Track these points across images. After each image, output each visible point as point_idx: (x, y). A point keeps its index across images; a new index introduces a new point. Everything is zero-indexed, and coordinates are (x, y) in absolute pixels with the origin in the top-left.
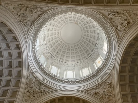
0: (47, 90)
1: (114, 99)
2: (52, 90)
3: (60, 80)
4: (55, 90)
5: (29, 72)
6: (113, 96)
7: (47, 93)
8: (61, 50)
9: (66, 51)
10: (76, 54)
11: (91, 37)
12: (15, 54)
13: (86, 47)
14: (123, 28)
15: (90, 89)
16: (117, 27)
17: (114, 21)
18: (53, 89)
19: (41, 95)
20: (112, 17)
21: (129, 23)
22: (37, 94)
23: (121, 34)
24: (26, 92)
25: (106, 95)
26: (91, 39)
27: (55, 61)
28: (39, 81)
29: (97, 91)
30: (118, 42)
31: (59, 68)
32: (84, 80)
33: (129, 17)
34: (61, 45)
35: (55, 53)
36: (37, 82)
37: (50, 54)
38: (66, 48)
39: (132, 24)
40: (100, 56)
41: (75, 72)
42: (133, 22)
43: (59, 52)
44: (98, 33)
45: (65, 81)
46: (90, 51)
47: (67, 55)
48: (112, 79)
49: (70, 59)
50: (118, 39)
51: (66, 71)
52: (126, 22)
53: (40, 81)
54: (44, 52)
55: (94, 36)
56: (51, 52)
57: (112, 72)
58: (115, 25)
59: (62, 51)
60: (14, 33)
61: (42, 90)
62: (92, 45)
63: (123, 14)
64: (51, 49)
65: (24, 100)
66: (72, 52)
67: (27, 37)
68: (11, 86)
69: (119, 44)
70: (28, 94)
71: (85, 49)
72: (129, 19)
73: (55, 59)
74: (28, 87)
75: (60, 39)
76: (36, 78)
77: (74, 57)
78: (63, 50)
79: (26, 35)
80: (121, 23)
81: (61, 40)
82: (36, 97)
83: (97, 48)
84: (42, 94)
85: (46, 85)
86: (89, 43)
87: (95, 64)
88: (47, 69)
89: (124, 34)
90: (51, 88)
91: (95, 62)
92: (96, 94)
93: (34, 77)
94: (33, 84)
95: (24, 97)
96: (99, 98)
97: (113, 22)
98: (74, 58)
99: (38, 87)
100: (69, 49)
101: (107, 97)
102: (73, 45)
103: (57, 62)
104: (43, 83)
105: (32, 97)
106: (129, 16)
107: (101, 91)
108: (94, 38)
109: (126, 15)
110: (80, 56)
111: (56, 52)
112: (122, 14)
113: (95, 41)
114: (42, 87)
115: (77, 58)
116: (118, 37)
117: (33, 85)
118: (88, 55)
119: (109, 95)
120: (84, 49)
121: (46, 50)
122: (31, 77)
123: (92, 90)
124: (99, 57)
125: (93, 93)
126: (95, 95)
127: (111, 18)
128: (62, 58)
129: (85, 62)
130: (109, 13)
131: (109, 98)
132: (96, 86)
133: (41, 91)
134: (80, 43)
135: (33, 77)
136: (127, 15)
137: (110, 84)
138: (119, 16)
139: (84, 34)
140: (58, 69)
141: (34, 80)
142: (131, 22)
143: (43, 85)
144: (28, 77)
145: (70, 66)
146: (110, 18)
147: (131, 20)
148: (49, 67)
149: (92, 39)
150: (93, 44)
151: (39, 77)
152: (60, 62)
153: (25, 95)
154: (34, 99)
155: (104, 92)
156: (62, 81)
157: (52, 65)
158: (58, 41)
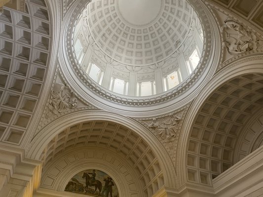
0: (82, 106)
1: (177, 142)
2: (88, 107)
3: (103, 94)
4: (93, 108)
5: (56, 74)
6: (177, 138)
7: (80, 110)
8: (111, 32)
9: (120, 37)
10: (137, 48)
11: (174, 24)
12: (37, 38)
13: (160, 40)
14: (236, 51)
15: (147, 119)
16: (230, 44)
17: (229, 33)
18: (90, 106)
19: (69, 112)
20: (229, 27)
21: (250, 50)
22: (65, 110)
23: (229, 57)
24: (47, 104)
25: (168, 133)
26: (173, 27)
27: (97, 53)
28: (70, 91)
29: (156, 124)
30: (218, 66)
31: (103, 69)
32: (140, 103)
33: (256, 42)
34: (114, 20)
35: (99, 36)
36: (67, 91)
37: (90, 37)
38: (121, 31)
39: (254, 52)
40: (179, 70)
41: (128, 83)
42: (258, 51)
43: (107, 35)
44: (191, 27)
45: (110, 98)
46: (164, 51)
47: (120, 46)
48: (184, 115)
49: (124, 55)
50: (221, 63)
51: (115, 78)
52: (246, 46)
53: (72, 91)
54: (81, 33)
55: (181, 26)
56: (93, 32)
57: (188, 106)
58: (228, 39)
59: (112, 35)
60: (47, 5)
61: (73, 105)
62: (171, 41)
63: (249, 33)
64: (94, 26)
65: (43, 116)
66: (130, 41)
67: (66, 11)
68: (25, 92)
69: (218, 69)
70: (51, 107)
71: (156, 43)
72: (253, 44)
73: (98, 49)
74: (52, 98)
75: (114, 7)
76: (66, 85)
77: (132, 52)
78: (114, 31)
79: (64, 8)
80: (238, 42)
81: (116, 11)
82: (63, 114)
83: (178, 52)
84: (73, 110)
85: (79, 98)
86: (166, 34)
87: (165, 80)
88: (84, 68)
89: (233, 59)
90: (87, 104)
91: (166, 77)
92: (154, 128)
93: (63, 82)
94: (60, 92)
95: (45, 112)
96: (155, 134)
97: (226, 35)
98: (132, 55)
99: (67, 99)
100: (127, 34)
101: (168, 136)
102: (137, 28)
103: (100, 56)
104: (76, 94)
105: (56, 112)
106: (255, 40)
107: (161, 126)
108: (179, 30)
109: (252, 37)
110: (144, 54)
111: (101, 33)
112: (247, 32)
113: (180, 36)
114: (74, 100)
115: (136, 56)
116: (222, 59)
117: (60, 95)
118: (157, 58)
119: (172, 135)
120: (153, 42)
121: (84, 29)
122: (58, 81)
123: (149, 122)
124: (177, 70)
125: (150, 125)
126: (151, 129)
127: (227, 28)
128: (110, 48)
129: (150, 70)
130: (229, 19)
131: (169, 139)
132: (157, 118)
133: (71, 107)
134: (149, 28)
135: (61, 81)
136: (255, 37)
137: (178, 121)
138: (242, 32)
139: (164, 13)
140: (102, 71)
141: (63, 87)
142: (254, 49)
143: (76, 97)
144: (54, 82)
145: (122, 68)
146: (225, 26)
147: (255, 47)
148: (87, 67)
149: (175, 30)
150: (172, 38)
151: (71, 84)
152: (106, 57)
153: (46, 108)
154: (59, 116)
155: (165, 128)
156: (106, 96)
157: (92, 63)
158: (110, 11)
